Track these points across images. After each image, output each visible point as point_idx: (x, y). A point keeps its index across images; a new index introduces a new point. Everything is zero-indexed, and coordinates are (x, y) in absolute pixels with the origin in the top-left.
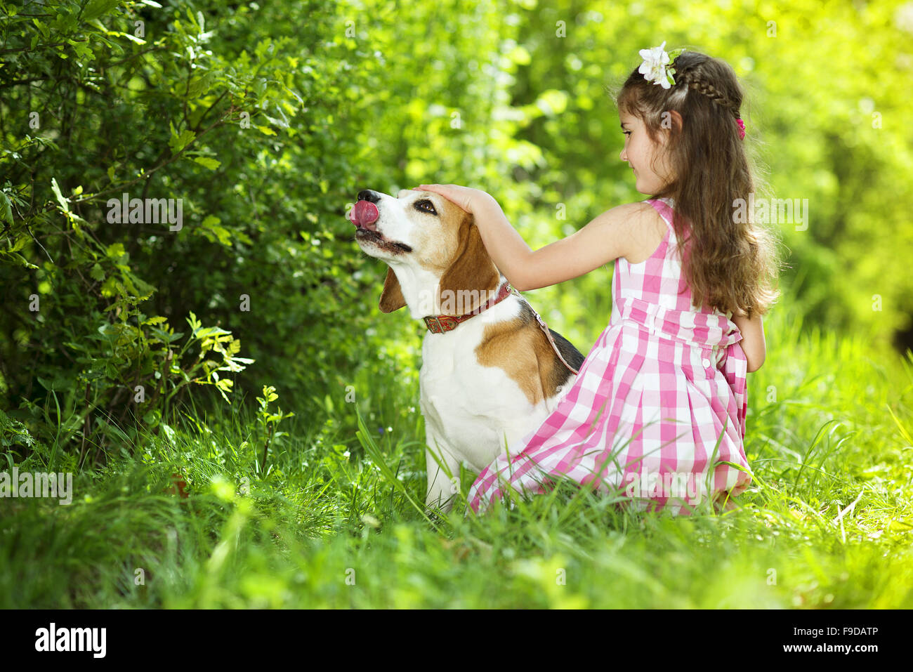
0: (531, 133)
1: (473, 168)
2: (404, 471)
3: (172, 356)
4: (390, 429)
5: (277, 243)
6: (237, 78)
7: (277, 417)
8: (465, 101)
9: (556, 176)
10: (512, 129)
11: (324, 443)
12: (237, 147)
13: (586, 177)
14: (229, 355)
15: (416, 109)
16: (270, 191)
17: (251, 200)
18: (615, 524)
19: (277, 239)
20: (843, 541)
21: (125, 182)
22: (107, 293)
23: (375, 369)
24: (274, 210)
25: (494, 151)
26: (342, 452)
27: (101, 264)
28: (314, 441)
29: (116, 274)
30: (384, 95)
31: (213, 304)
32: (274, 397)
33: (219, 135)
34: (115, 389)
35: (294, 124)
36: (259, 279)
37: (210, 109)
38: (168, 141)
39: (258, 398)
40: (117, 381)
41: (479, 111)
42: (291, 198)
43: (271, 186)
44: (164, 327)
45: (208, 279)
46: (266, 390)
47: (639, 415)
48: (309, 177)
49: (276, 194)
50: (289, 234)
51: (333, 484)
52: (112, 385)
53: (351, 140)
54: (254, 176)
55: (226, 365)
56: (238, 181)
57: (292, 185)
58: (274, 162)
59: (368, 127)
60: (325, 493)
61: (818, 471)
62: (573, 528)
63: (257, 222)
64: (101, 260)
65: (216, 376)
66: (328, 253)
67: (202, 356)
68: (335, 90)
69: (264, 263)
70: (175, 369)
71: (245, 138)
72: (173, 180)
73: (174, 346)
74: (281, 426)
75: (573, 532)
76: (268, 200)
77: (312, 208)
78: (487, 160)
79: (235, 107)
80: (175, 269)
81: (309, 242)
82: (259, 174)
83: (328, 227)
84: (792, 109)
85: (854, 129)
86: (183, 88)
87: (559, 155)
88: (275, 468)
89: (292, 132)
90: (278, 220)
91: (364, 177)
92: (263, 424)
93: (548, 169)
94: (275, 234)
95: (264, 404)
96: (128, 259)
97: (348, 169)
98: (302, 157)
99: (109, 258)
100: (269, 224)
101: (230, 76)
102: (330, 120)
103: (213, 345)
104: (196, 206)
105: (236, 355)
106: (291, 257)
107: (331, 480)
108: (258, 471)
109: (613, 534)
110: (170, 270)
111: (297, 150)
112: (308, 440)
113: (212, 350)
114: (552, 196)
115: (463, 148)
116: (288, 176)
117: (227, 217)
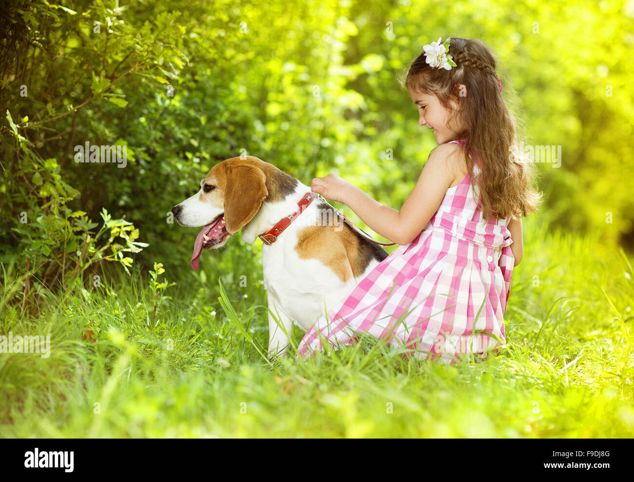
0: (357, 85)
1: (314, 109)
2: (255, 326)
3: (89, 239)
4: (246, 296)
5: (168, 160)
6: (142, 41)
7: (164, 286)
8: (310, 61)
9: (373, 116)
10: (343, 82)
11: (198, 304)
12: (141, 90)
13: (398, 118)
14: (131, 240)
15: (274, 66)
16: (165, 123)
17: (150, 128)
18: (402, 369)
19: (169, 157)
20: (566, 384)
21: (59, 114)
22: (43, 193)
23: (237, 252)
24: (167, 137)
25: (330, 97)
26: (211, 312)
27: (40, 173)
28: (191, 303)
29: (50, 180)
30: (251, 55)
31: (122, 203)
32: (162, 271)
33: (128, 82)
34: (49, 262)
35: (183, 74)
36: (155, 186)
37: (122, 62)
38: (91, 85)
39: (150, 272)
40: (49, 257)
41: (319, 68)
42: (180, 128)
43: (165, 119)
44: (84, 219)
45: (118, 185)
46: (156, 266)
47: (434, 290)
48: (192, 113)
49: (169, 124)
50: (178, 154)
51: (203, 334)
52: (46, 260)
53: (226, 87)
54: (153, 111)
55: (128, 247)
56: (142, 115)
57: (180, 118)
58: (167, 102)
59: (239, 78)
60: (197, 341)
61: (552, 333)
62: (371, 371)
63: (155, 145)
64: (40, 170)
65: (121, 255)
66: (205, 168)
67: (111, 240)
68: (213, 51)
69: (158, 174)
70: (92, 249)
71: (146, 84)
72: (95, 113)
73: (91, 233)
74: (166, 292)
75: (371, 373)
76: (163, 129)
77: (194, 136)
78: (324, 104)
79: (140, 62)
80: (95, 177)
81: (192, 160)
82: (156, 110)
83: (206, 149)
84: (549, 72)
85: (593, 87)
86: (103, 46)
87: (377, 101)
88: (161, 322)
89: (181, 81)
90: (170, 144)
91: (234, 113)
92: (154, 290)
93: (369, 110)
94: (167, 154)
95: (154, 276)
96: (59, 170)
97: (221, 107)
98: (189, 98)
99: (46, 168)
100: (164, 146)
101: (137, 40)
102: (208, 72)
103: (120, 232)
104: (110, 132)
105: (136, 240)
106: (178, 171)
107: (201, 332)
108: (148, 324)
109: (399, 375)
110: (91, 178)
111: (186, 93)
112: (188, 303)
113: (119, 236)
114: (371, 131)
115: (308, 94)
116: (178, 112)
117: (133, 140)
